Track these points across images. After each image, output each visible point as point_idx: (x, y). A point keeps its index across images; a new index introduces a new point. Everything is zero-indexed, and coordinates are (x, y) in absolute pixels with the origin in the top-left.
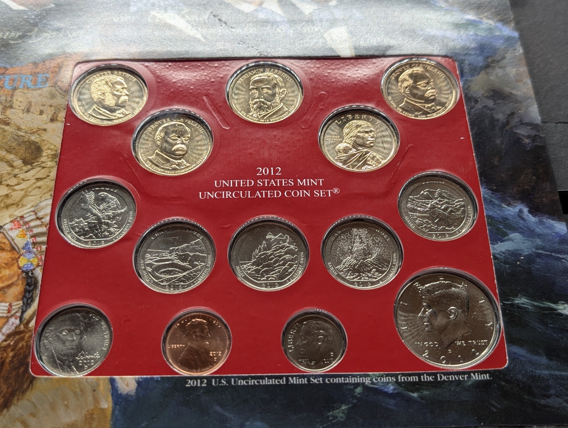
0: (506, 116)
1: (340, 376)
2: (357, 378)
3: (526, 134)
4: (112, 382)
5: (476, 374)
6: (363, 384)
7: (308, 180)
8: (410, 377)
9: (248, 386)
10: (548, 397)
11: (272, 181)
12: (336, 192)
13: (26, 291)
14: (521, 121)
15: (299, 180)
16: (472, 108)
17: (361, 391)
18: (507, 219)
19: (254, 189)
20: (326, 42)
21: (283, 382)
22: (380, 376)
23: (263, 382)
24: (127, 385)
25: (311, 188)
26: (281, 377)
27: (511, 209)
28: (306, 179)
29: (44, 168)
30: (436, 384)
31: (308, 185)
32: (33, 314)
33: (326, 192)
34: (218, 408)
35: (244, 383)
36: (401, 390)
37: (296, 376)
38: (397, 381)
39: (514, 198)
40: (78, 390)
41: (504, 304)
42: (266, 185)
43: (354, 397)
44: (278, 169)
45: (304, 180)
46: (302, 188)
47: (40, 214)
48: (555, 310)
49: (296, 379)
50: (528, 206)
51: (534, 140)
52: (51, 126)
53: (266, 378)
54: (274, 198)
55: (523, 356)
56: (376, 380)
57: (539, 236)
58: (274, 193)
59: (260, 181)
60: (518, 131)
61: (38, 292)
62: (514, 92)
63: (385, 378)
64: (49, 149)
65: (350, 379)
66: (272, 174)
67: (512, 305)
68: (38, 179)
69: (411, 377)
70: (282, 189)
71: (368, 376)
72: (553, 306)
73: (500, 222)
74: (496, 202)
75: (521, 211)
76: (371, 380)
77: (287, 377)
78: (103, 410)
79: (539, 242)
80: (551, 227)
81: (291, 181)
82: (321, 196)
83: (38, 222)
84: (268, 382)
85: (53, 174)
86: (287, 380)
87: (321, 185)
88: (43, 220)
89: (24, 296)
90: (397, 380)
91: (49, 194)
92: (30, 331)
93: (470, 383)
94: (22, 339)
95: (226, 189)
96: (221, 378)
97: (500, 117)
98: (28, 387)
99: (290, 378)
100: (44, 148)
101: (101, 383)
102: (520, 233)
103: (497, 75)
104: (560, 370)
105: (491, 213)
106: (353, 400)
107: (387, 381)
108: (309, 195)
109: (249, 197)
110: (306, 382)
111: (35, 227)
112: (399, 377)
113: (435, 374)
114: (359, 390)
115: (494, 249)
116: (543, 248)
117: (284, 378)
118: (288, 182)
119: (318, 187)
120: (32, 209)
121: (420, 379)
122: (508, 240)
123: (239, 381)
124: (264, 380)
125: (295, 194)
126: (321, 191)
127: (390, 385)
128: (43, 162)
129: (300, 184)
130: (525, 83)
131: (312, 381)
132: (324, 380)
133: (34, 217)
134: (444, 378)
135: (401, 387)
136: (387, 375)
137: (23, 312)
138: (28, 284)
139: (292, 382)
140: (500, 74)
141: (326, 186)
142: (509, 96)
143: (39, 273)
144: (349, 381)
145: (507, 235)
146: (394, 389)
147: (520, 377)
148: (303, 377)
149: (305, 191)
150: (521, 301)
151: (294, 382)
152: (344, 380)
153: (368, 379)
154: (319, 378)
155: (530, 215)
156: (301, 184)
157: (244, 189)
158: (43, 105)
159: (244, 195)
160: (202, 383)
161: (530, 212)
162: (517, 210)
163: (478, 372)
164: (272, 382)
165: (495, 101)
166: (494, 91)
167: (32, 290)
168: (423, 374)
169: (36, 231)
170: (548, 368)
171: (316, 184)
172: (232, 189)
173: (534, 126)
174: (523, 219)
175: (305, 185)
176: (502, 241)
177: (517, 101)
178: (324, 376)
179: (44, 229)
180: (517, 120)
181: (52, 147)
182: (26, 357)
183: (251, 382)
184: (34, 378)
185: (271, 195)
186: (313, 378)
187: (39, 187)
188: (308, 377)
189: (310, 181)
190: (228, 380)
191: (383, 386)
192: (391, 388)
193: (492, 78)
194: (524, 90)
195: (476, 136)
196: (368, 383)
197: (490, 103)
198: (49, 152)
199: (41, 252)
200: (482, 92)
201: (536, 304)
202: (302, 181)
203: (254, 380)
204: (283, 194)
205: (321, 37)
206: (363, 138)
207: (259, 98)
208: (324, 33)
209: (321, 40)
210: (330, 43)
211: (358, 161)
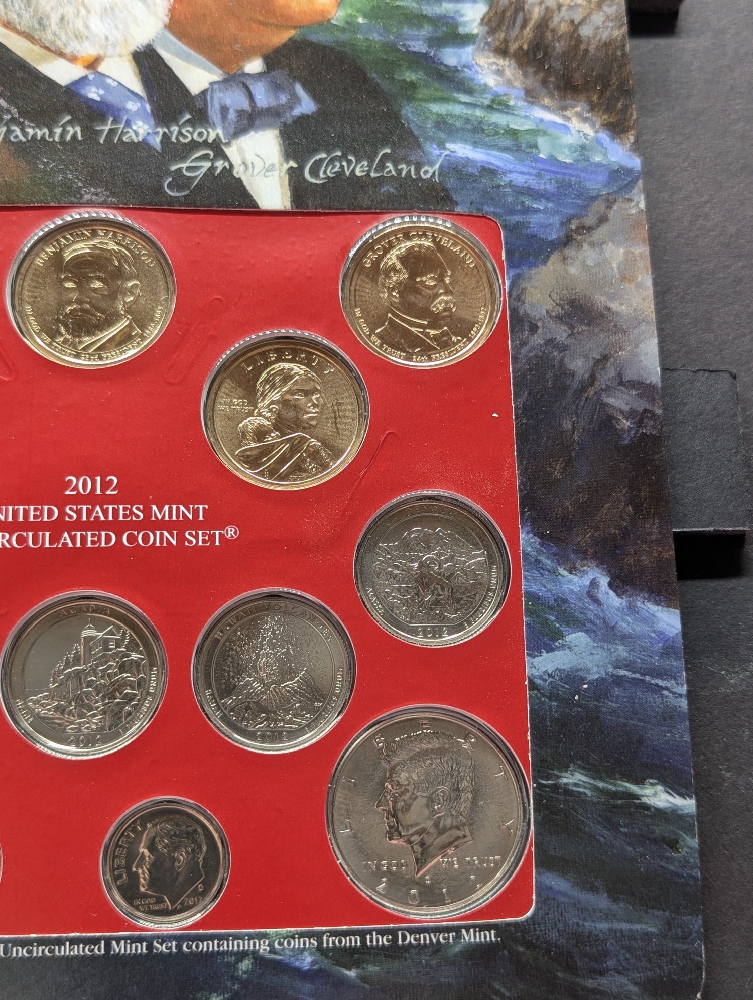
0: (591, 364)
1: (211, 938)
2: (244, 940)
3: (626, 408)
5: (472, 930)
6: (255, 954)
7: (174, 507)
8: (345, 937)
9: (31, 960)
10: (602, 973)
11: (98, 508)
12: (232, 536)
14: (620, 375)
15: (154, 507)
16: (523, 344)
17: (250, 967)
18: (565, 601)
19: (57, 527)
20: (232, 167)
21: (99, 950)
22: (287, 937)
23: (60, 952)
25: (179, 526)
26: (95, 941)
27: (575, 579)
28: (170, 503)
30: (394, 952)
31: (174, 518)
33: (210, 535)
35: (22, 952)
36: (326, 963)
37: (125, 938)
38: (319, 948)
39: (583, 554)
41: (539, 784)
42: (84, 518)
43: (234, 979)
44: (111, 481)
45: (166, 507)
46: (161, 525)
48: (637, 797)
49: (126, 944)
50: (609, 573)
51: (640, 423)
54: (99, 547)
55: (565, 894)
56: (280, 944)
57: (625, 638)
58: (100, 537)
59: (71, 509)
60: (611, 400)
62: (614, 306)
63: (297, 940)
65: (231, 943)
66: (99, 492)
67: (555, 787)
69: (348, 938)
70: (117, 527)
71: (265, 936)
72: (634, 788)
73: (551, 608)
74: (548, 562)
75: (594, 584)
76: (271, 945)
77: (108, 941)
79: (622, 651)
80: (649, 620)
81: (137, 508)
82: (200, 544)
84: (70, 951)
86: (108, 946)
87: (201, 518)
90: (320, 943)
93: (457, 950)
97: (579, 366)
99: (114, 942)
102: (587, 632)
103: (583, 262)
104: (630, 921)
105: (534, 588)
106: (234, 984)
107: (302, 946)
108: (174, 542)
109: (47, 545)
110: (144, 951)
112: (325, 938)
113: (393, 932)
114: (245, 965)
115: (533, 666)
116: (628, 666)
117: (103, 942)
118: (132, 513)
119: (194, 524)
121: (363, 941)
122: (563, 647)
123: (14, 949)
124: (63, 948)
125: (146, 538)
126: (200, 532)
127: (306, 954)
129: (156, 516)
130: (638, 286)
131: (157, 949)
132: (179, 947)
134: (410, 939)
135: (327, 957)
136: (302, 935)
139: (117, 950)
140: (590, 262)
141: (213, 521)
142: (602, 316)
144: (228, 947)
145: (559, 635)
146: (313, 963)
147: (553, 935)
148: (140, 940)
149: (166, 533)
151: (120, 950)
152: (219, 946)
153: (264, 943)
154: (171, 942)
155: (611, 593)
156: (160, 517)
157: (38, 527)
159: (35, 541)
161: (611, 585)
162: (586, 581)
163: (474, 926)
164: (78, 951)
165: (572, 327)
166: (572, 303)
168: (370, 932)
170: (608, 916)
171: (190, 517)
172: (10, 527)
173: (643, 388)
174: (596, 601)
175: (167, 518)
176: (550, 650)
177: (618, 329)
178: (180, 939)
180: (612, 373)
183: (38, 951)
185: (93, 542)
186: (157, 942)
188: (149, 941)
189: (178, 509)
191: (293, 956)
192: (306, 961)
193: (573, 270)
194: (636, 301)
195: (525, 411)
196: (265, 950)
197: (561, 333)
200: (549, 305)
201: (601, 784)
202: (160, 509)
203: (44, 947)
204: (119, 539)
205: (220, 154)
206: (296, 407)
207: (79, 302)
208: (228, 144)
209: (220, 164)
210: (239, 171)
211: (283, 460)
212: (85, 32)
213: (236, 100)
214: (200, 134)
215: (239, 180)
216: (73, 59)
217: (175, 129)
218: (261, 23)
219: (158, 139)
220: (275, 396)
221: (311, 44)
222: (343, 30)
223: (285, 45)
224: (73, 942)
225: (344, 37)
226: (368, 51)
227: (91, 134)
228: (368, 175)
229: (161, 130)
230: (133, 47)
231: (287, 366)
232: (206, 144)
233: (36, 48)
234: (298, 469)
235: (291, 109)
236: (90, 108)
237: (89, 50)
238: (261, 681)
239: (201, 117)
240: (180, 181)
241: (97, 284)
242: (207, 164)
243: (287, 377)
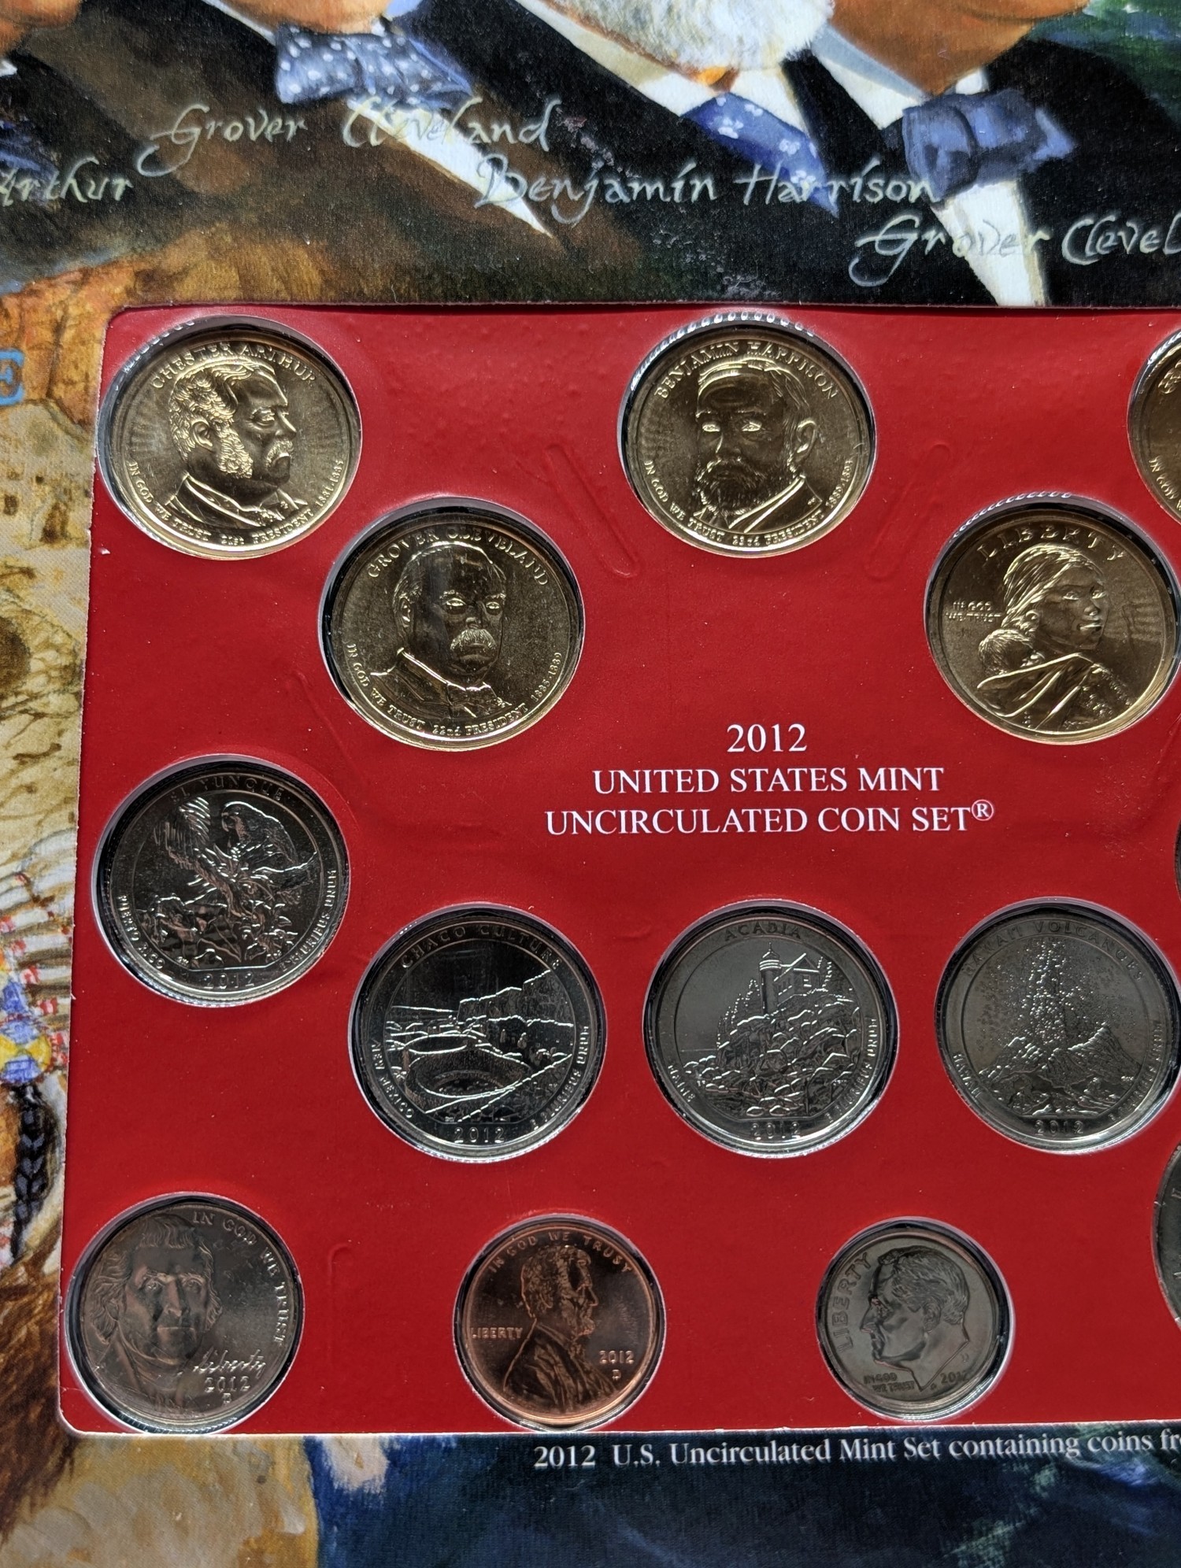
1: (991, 1435)
2: (1041, 1439)
4: (313, 1451)
6: (1059, 1462)
7: (893, 771)
9: (720, 1466)
11: (778, 773)
12: (984, 817)
13: (21, 1152)
15: (863, 771)
17: (1053, 1480)
19: (721, 802)
20: (950, 241)
21: (823, 1453)
22: (1107, 1434)
23: (762, 1456)
24: (359, 1463)
25: (903, 800)
28: (887, 766)
29: (38, 716)
31: (894, 788)
32: (53, 1230)
33: (949, 814)
34: (633, 1536)
35: (706, 1457)
36: (1166, 1475)
37: (861, 1435)
38: (1156, 1452)
40: (211, 1477)
42: (759, 789)
43: (1031, 1498)
44: (797, 731)
45: (881, 771)
46: (875, 798)
47: (43, 886)
49: (862, 1444)
52: (43, 558)
53: (774, 1443)
54: (784, 833)
56: (1097, 1445)
58: (783, 816)
59: (738, 774)
61: (60, 1155)
63: (1121, 1439)
64: (48, 645)
65: (1021, 1442)
66: (778, 749)
68: (23, 759)
70: (810, 801)
71: (1072, 1433)
76: (1083, 1447)
77: (835, 1439)
78: (291, 1540)
81: (838, 773)
82: (936, 828)
83: (38, 915)
84: (778, 1454)
85: (72, 739)
86: (836, 1448)
87: (935, 788)
88: (53, 907)
89: (18, 1171)
90: (1157, 1443)
91: (65, 814)
92: (48, 1287)
94: (26, 1313)
95: (632, 800)
96: (637, 1442)
98: (60, 1469)
99: (844, 1442)
100: (33, 642)
101: (280, 1455)
106: (1029, 1507)
107: (1129, 1448)
108: (896, 826)
109: (705, 830)
110: (891, 1456)
111: (30, 930)
112: (1163, 1436)
114: (1045, 1477)
117: (827, 1442)
118: (830, 780)
119: (926, 798)
120: (15, 867)
123: (693, 1452)
124: (766, 1450)
125: (853, 819)
126: (935, 810)
127: (1136, 1460)
128: (34, 696)
129: (866, 785)
131: (910, 1453)
132: (943, 1449)
133: (22, 895)
135: (1168, 1465)
136: (1129, 1431)
137: (20, 1224)
138: (27, 1130)
139: (850, 1454)
141: (952, 793)
143: (56, 1091)
144: (1018, 1449)
146: (1149, 1474)
148: (883, 1438)
149: (882, 812)
151: (854, 1455)
152: (1004, 1448)
153: (1072, 1443)
154: (930, 1442)
156: (872, 786)
157: (689, 801)
158: (14, 476)
159: (687, 823)
160: (581, 1457)
164: (789, 1454)
167: (42, 1151)
169: (35, 944)
171: (918, 786)
172: (649, 802)
175: (883, 788)
178: (944, 1437)
179: (59, 940)
181: (59, 639)
182: (44, 1372)
183: (730, 1455)
185: (774, 825)
186: (911, 1442)
187: (30, 789)
188: (898, 1439)
189: (899, 774)
190: (660, 1447)
191: (1115, 1465)
192: (1139, 1472)
196: (1074, 1454)
198: (50, 655)
199: (57, 1018)
202: (873, 774)
203: (737, 1449)
204: (813, 820)
205: (930, 221)
206: (1067, 612)
207: (724, 453)
208: (941, 204)
209: (932, 237)
210: (961, 248)
211: (1052, 697)
212: (707, 32)
213: (947, 135)
214: (897, 189)
215: (963, 263)
216: (692, 73)
217: (858, 181)
218: (975, 15)
219: (833, 197)
220: (1035, 596)
221: (1054, 47)
222: (1104, 25)
223: (1015, 50)
224: (783, 1440)
225: (1105, 36)
226: (1142, 58)
227: (730, 191)
228: (1160, 251)
229: (837, 184)
230: (781, 55)
231: (1050, 548)
232: (905, 204)
233: (634, 57)
234: (1076, 712)
235: (1034, 149)
236: (724, 149)
237: (717, 60)
239: (896, 163)
240: (873, 263)
241: (754, 427)
242: (912, 237)
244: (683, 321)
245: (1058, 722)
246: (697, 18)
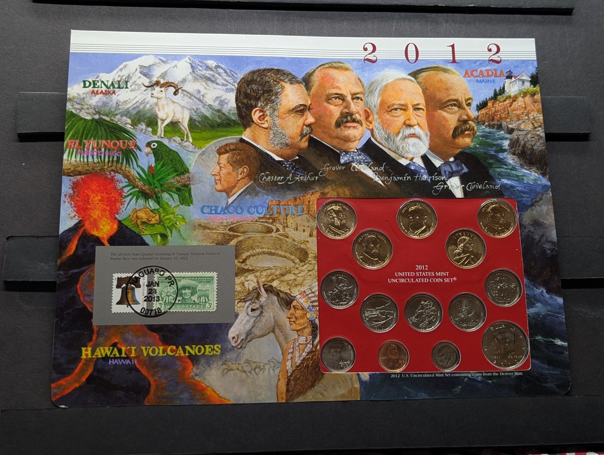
0: (540, 236)
1: (458, 373)
2: (465, 374)
3: (548, 248)
4: (358, 375)
6: (468, 377)
7: (441, 273)
10: (547, 383)
11: (424, 273)
12: (455, 280)
13: (313, 331)
14: (547, 240)
16: (523, 231)
18: (535, 296)
19: (415, 277)
20: (448, 187)
21: (433, 375)
24: (365, 377)
25: (443, 277)
26: (432, 373)
27: (538, 290)
29: (311, 264)
30: (499, 377)
31: (441, 275)
32: (318, 342)
33: (450, 280)
34: (405, 387)
35: (416, 376)
37: (439, 373)
38: (482, 376)
39: (540, 284)
40: (344, 379)
41: (531, 340)
42: (421, 275)
43: (464, 382)
44: (426, 266)
46: (439, 277)
47: (313, 290)
48: (554, 342)
50: (546, 289)
51: (552, 252)
52: (309, 239)
54: (425, 282)
55: (538, 364)
57: (550, 305)
58: (425, 280)
59: (417, 273)
60: (545, 246)
61: (318, 331)
62: (544, 222)
64: (311, 253)
66: (423, 269)
67: (535, 340)
68: (309, 271)
69: (489, 374)
70: (429, 277)
71: (470, 373)
72: (553, 340)
73: (532, 298)
74: (531, 286)
75: (542, 292)
76: (471, 375)
77: (435, 374)
78: (356, 388)
79: (549, 308)
80: (556, 300)
81: (433, 273)
82: (448, 281)
83: (313, 295)
85: (316, 268)
86: (435, 375)
87: (448, 275)
88: (315, 294)
89: (312, 334)
90: (482, 374)
91: (316, 279)
92: (318, 351)
93: (514, 376)
94: (315, 355)
95: (401, 277)
96: (406, 374)
97: (537, 237)
98: (321, 378)
100: (309, 253)
101: (354, 376)
102: (541, 303)
103: (537, 210)
104: (553, 371)
105: (528, 293)
108: (442, 281)
109: (413, 282)
110: (443, 376)
111: (312, 297)
113: (499, 372)
114: (466, 379)
115: (528, 311)
116: (551, 311)
118: (431, 274)
119: (446, 277)
120: (309, 287)
121: (492, 374)
122: (535, 307)
123: (414, 375)
124: (425, 375)
125: (435, 280)
126: (448, 279)
128: (310, 261)
129: (437, 275)
130: (551, 216)
131: (446, 376)
132: (451, 375)
133: (310, 292)
134: (503, 374)
136: (478, 373)
137: (313, 342)
138: (313, 327)
140: (538, 210)
141: (450, 276)
142: (542, 224)
143: (317, 321)
144: (462, 375)
145: (535, 304)
146: (481, 379)
147: (535, 374)
148: (442, 373)
149: (440, 279)
150: (539, 338)
151: (438, 376)
152: (460, 375)
154: (449, 374)
155: (546, 294)
157: (410, 277)
158: (304, 226)
159: (410, 281)
160: (398, 376)
161: (546, 292)
162: (540, 291)
163: (517, 371)
164: (428, 376)
165: (535, 227)
166: (534, 221)
167: (316, 330)
168: (494, 372)
169: (313, 299)
170: (548, 370)
171: (445, 275)
172: (404, 277)
173: (553, 243)
174: (543, 296)
176: (532, 307)
177: (546, 228)
178: (451, 373)
179: (316, 299)
180: (545, 239)
181: (313, 252)
182: (318, 364)
183: (419, 376)
184: (323, 374)
185: (423, 281)
186: (446, 374)
187: (310, 275)
188: (444, 373)
190: (409, 374)
193: (534, 212)
194: (550, 220)
195: (524, 249)
197: (532, 229)
198: (312, 254)
199: (316, 310)
200: (529, 221)
201: (545, 339)
202: (438, 273)
203: (421, 375)
204: (429, 280)
205: (446, 184)
206: (467, 247)
207: (413, 221)
208: (447, 181)
209: (445, 186)
210: (450, 188)
211: (465, 261)
212: (409, 151)
213: (448, 169)
214: (440, 178)
215: (450, 190)
216: (406, 158)
217: (433, 177)
218: (452, 147)
219: (430, 179)
220: (462, 245)
221: (465, 153)
222: (473, 149)
223: (459, 153)
224: (427, 374)
225: (473, 151)
226: (480, 155)
227: (413, 179)
228: (482, 188)
229: (430, 177)
230: (421, 155)
231: (465, 237)
232: (441, 181)
233: (397, 155)
234: (469, 263)
235: (462, 171)
236: (412, 171)
237: (411, 156)
238: (464, 315)
239: (440, 174)
240: (436, 191)
241: (418, 217)
242: (442, 186)
243: (465, 240)
244: (407, 200)
245: (466, 265)
246: (407, 149)
